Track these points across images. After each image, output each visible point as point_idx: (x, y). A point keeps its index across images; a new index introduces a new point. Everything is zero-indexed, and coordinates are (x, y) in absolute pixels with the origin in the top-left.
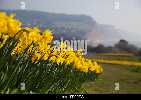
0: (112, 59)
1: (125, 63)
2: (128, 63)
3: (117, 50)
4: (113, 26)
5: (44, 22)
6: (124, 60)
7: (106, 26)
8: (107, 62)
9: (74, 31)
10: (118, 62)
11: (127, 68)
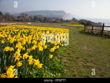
0: (71, 24)
1: (75, 25)
2: (76, 25)
3: (72, 21)
4: (71, 14)
5: (50, 14)
6: (74, 24)
7: (69, 14)
8: (70, 25)
9: (59, 16)
10: (73, 25)
11: (75, 27)
